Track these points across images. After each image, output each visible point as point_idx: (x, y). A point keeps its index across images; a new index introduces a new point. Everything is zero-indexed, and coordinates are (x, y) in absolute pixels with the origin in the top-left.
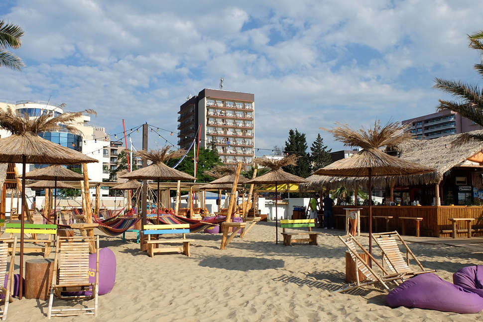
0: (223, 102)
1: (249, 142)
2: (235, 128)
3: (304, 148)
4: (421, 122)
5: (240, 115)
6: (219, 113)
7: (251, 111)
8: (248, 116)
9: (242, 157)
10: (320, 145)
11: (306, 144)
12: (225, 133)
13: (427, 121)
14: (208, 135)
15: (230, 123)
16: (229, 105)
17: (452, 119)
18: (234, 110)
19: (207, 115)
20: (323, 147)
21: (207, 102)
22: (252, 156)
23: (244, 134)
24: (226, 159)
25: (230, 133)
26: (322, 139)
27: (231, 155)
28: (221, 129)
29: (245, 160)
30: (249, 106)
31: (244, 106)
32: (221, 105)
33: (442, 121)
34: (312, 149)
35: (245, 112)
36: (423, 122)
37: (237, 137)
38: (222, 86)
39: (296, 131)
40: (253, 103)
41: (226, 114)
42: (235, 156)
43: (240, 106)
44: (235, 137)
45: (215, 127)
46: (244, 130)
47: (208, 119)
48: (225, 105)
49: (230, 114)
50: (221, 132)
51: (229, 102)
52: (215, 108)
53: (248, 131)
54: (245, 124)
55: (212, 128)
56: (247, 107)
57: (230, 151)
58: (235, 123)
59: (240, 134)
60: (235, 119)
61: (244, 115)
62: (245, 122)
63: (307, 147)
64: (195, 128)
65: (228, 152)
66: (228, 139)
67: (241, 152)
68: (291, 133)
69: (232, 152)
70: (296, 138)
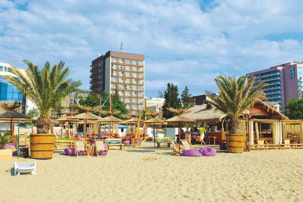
0: (123, 60)
1: (141, 88)
2: (131, 78)
3: (177, 95)
4: (258, 75)
5: (134, 69)
6: (120, 68)
7: (142, 67)
8: (141, 70)
9: (136, 99)
10: (187, 93)
11: (178, 93)
12: (124, 81)
13: (262, 75)
14: (112, 83)
15: (127, 75)
16: (127, 62)
17: (278, 74)
18: (131, 66)
19: (112, 69)
20: (189, 94)
21: (111, 60)
22: (142, 98)
23: (137, 82)
24: (124, 100)
25: (127, 81)
26: (188, 89)
27: (128, 97)
28: (121, 79)
29: (138, 101)
30: (140, 63)
31: (138, 63)
32: (121, 62)
33: (272, 75)
34: (182, 96)
35: (138, 67)
36: (260, 75)
37: (132, 85)
38: (122, 48)
39: (172, 84)
40: (144, 61)
41: (124, 68)
42: (131, 98)
43: (134, 63)
44: (131, 84)
45: (117, 77)
46: (138, 80)
47: (112, 72)
48: (124, 62)
49: (127, 68)
50: (121, 81)
51: (127, 60)
52: (118, 64)
53: (140, 80)
54: (138, 75)
55: (115, 78)
56: (139, 64)
57: (127, 94)
58: (131, 75)
59: (134, 82)
60: (131, 72)
61: (138, 69)
62: (138, 74)
63: (179, 94)
64: (102, 78)
65: (126, 95)
66: (126, 86)
67: (135, 95)
68: (169, 85)
69: (129, 95)
70: (172, 89)
